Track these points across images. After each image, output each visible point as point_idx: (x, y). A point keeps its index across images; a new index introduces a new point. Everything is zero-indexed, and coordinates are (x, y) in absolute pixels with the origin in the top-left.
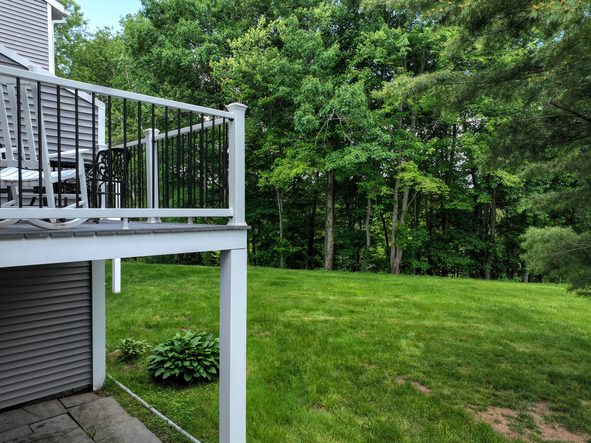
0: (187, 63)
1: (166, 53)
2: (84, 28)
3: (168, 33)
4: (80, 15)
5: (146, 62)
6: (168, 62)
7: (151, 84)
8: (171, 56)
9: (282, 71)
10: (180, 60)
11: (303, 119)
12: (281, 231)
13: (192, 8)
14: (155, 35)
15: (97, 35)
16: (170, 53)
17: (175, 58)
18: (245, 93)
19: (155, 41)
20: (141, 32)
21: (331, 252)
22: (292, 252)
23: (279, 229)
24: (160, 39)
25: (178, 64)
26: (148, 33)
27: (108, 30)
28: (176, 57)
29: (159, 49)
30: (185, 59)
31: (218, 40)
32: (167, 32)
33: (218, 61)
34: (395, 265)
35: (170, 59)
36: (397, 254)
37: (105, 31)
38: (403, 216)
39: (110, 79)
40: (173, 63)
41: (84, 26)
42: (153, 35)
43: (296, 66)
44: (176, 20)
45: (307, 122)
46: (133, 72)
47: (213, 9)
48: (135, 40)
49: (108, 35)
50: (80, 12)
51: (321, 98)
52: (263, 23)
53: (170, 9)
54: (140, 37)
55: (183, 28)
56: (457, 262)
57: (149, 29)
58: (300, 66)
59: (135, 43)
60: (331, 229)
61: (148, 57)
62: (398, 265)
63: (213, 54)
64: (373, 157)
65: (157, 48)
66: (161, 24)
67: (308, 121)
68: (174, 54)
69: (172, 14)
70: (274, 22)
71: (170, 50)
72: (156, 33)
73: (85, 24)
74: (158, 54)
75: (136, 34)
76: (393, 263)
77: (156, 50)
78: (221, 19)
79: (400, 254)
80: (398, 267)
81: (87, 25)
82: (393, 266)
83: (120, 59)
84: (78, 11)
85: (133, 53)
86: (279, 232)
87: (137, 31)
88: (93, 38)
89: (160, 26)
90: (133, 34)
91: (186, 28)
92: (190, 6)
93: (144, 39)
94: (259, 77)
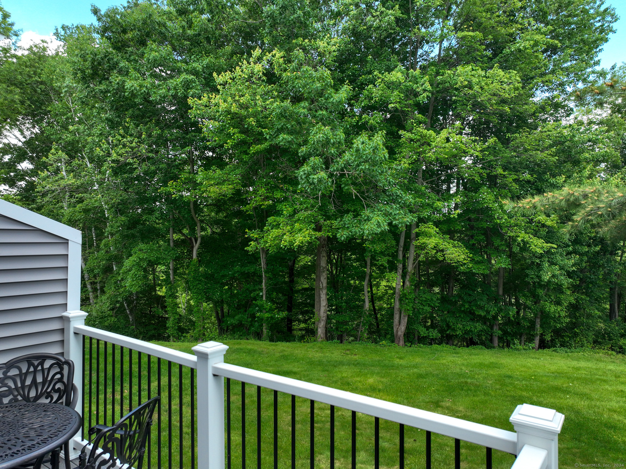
0: (159, 98)
1: (131, 85)
2: (13, 41)
3: (132, 57)
4: (10, 25)
5: (102, 92)
6: (133, 95)
7: (107, 119)
8: (138, 88)
9: (282, 115)
10: (148, 93)
11: (311, 177)
12: (264, 292)
13: (163, 30)
14: (115, 60)
15: (30, 49)
16: (136, 84)
17: (143, 91)
18: (234, 139)
19: (114, 66)
20: (96, 55)
21: (324, 319)
22: (277, 318)
23: (261, 290)
24: (122, 64)
25: (146, 98)
26: (106, 56)
27: (45, 45)
28: (144, 89)
29: (120, 78)
30: (154, 93)
31: (196, 71)
32: (130, 56)
33: (200, 98)
34: (399, 333)
35: (135, 92)
36: (402, 321)
37: (41, 46)
38: (408, 277)
39: (48, 106)
40: (139, 97)
41: (14, 38)
42: (112, 59)
43: (302, 110)
44: (143, 43)
45: (318, 181)
46: (83, 102)
47: (189, 32)
48: (88, 64)
49: (44, 49)
50: (10, 21)
51: (333, 152)
52: (258, 55)
53: (135, 29)
54: (95, 61)
55: (154, 54)
56: (468, 328)
57: (107, 51)
58: (306, 110)
59: (87, 69)
60: (325, 291)
61: (105, 87)
62: (403, 334)
63: (191, 89)
64: (394, 222)
65: (117, 77)
66: (122, 46)
67: (320, 181)
68: (141, 86)
69: (137, 34)
70: (271, 54)
71: (136, 80)
72: (116, 57)
73: (16, 35)
74: (118, 83)
75: (89, 58)
76: (397, 331)
77: (115, 78)
78: (199, 44)
79: (405, 321)
80: (402, 336)
81: (19, 37)
82: (397, 335)
83: (65, 85)
84: (8, 19)
85: (83, 78)
86: (261, 294)
87: (91, 53)
88: (26, 53)
89: (120, 48)
90: (84, 57)
91: (157, 54)
92: (159, 27)
93: (99, 64)
94: (252, 121)
